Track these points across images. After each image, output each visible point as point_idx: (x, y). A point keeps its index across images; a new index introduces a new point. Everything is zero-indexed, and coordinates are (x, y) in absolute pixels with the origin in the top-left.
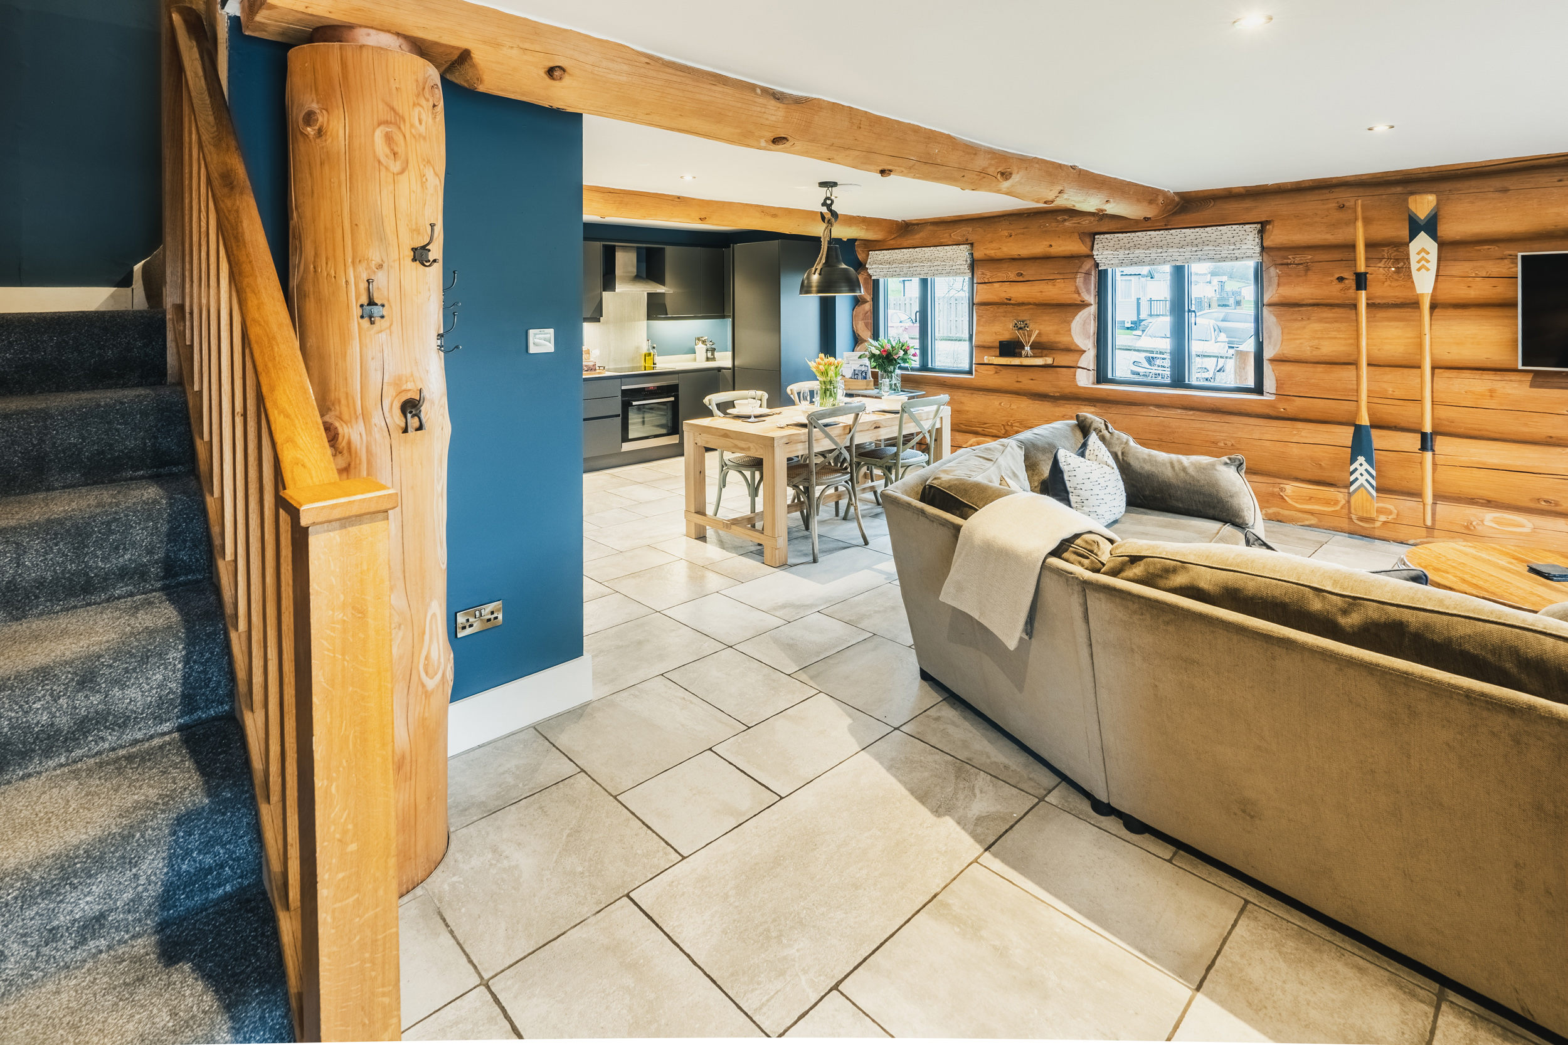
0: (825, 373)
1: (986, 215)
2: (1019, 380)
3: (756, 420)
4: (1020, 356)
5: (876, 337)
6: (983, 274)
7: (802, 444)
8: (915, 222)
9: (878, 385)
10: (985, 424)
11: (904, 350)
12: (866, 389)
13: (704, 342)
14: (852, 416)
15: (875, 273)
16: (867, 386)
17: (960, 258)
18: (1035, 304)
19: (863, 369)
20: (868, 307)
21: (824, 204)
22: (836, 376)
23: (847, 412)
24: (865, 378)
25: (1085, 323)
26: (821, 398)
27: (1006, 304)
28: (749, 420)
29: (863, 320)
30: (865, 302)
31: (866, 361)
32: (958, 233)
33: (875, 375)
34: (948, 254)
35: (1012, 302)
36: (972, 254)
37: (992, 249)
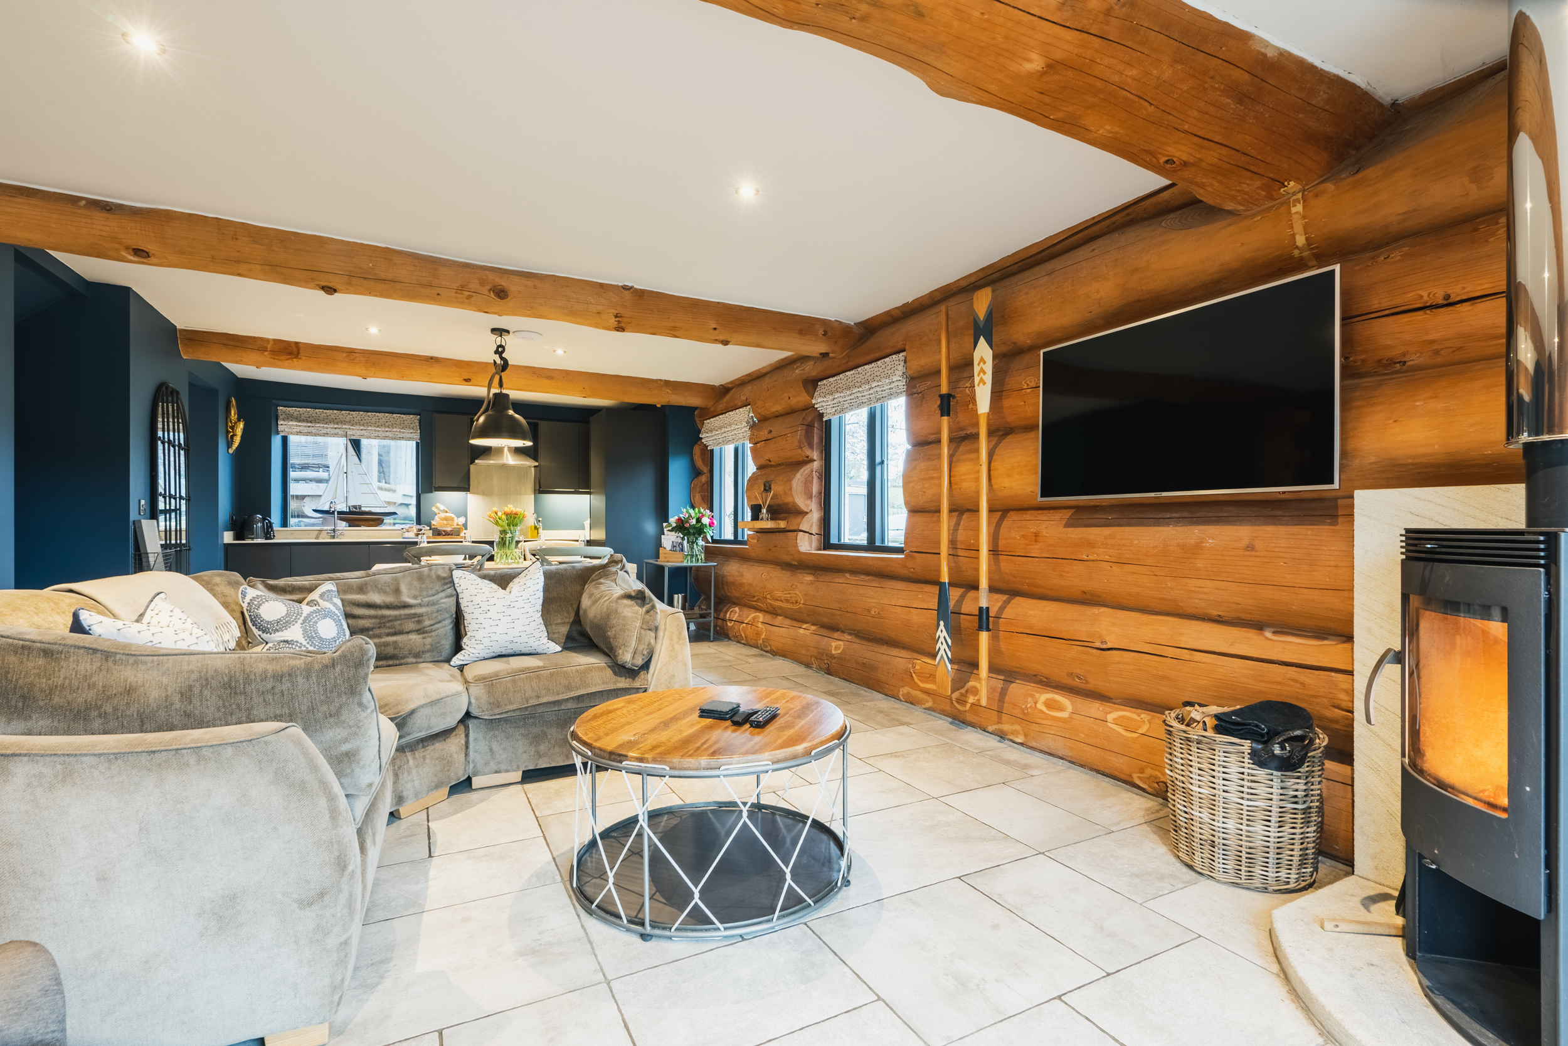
1: (764, 372)
20: (704, 479)
21: (496, 352)
24: (682, 550)
25: (808, 482)
29: (700, 492)
30: (701, 474)
34: (741, 417)
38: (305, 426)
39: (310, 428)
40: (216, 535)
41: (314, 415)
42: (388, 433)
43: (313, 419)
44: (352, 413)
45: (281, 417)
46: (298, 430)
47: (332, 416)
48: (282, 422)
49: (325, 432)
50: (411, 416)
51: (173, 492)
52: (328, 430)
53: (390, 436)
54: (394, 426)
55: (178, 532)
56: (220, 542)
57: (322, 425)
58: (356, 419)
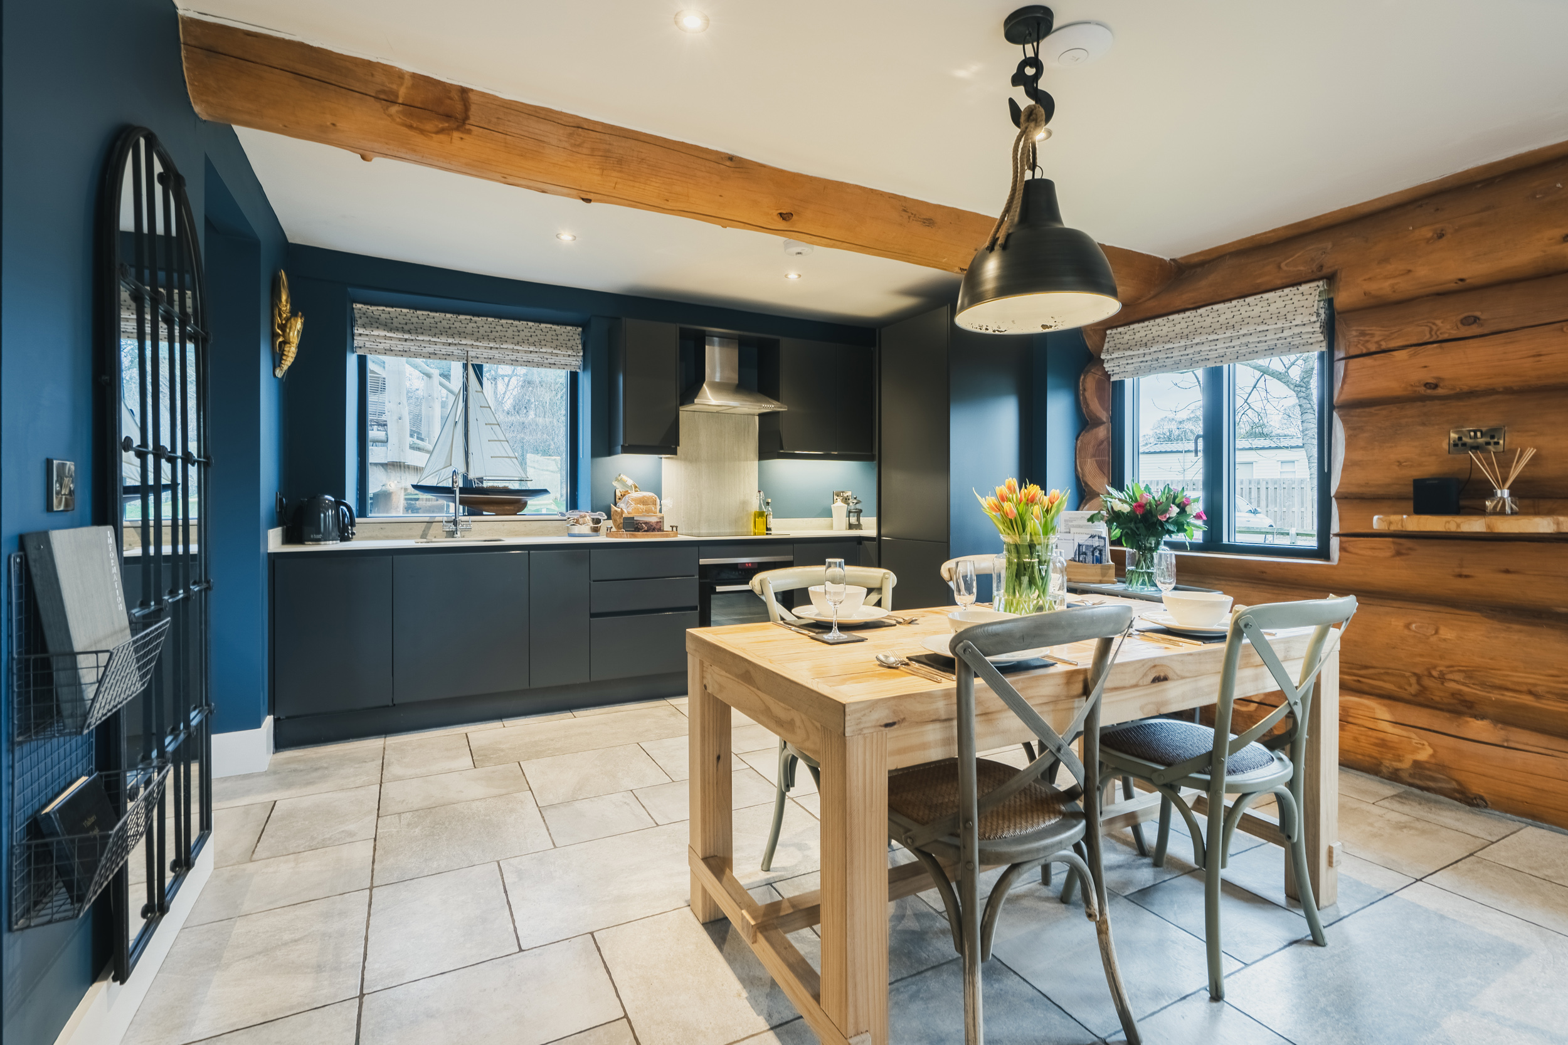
0: (1017, 524)
1: (1366, 210)
2: (1465, 571)
3: (844, 636)
4: (1481, 511)
5: (1119, 484)
6: (1363, 334)
7: (938, 725)
8: (1196, 260)
9: (1124, 576)
10: (1366, 667)
11: (1178, 506)
12: (1101, 582)
13: (846, 500)
14: (1091, 646)
15: (1117, 370)
16: (1104, 575)
17: (1300, 310)
18: (1509, 391)
19: (1096, 543)
20: (1102, 432)
21: (1019, 79)
22: (1046, 533)
23: (1081, 632)
24: (1099, 560)
26: (1007, 590)
27: (1423, 399)
28: (826, 637)
29: (1094, 456)
30: (1098, 423)
31: (1102, 528)
32: (1297, 261)
33: (1118, 558)
34: (1273, 309)
35: (1440, 391)
36: (1330, 302)
37: (1386, 278)
38: (400, 340)
39: (408, 343)
40: (256, 538)
41: (414, 320)
42: (533, 355)
43: (412, 327)
44: (475, 319)
45: (359, 322)
46: (387, 346)
47: (444, 323)
48: (361, 331)
49: (431, 350)
50: (569, 328)
51: (165, 441)
52: (437, 347)
53: (536, 360)
54: (543, 343)
55: (179, 527)
56: (262, 550)
57: (427, 338)
58: (482, 330)
